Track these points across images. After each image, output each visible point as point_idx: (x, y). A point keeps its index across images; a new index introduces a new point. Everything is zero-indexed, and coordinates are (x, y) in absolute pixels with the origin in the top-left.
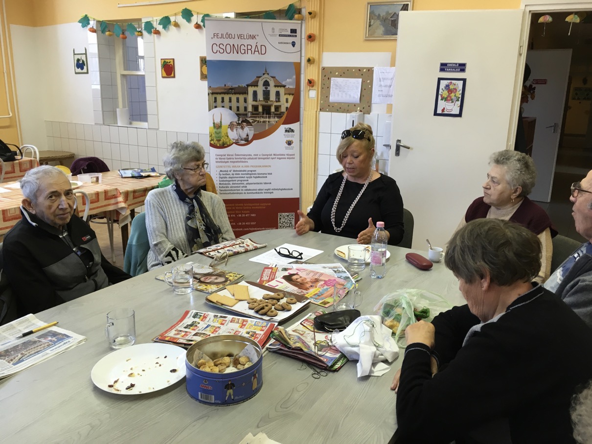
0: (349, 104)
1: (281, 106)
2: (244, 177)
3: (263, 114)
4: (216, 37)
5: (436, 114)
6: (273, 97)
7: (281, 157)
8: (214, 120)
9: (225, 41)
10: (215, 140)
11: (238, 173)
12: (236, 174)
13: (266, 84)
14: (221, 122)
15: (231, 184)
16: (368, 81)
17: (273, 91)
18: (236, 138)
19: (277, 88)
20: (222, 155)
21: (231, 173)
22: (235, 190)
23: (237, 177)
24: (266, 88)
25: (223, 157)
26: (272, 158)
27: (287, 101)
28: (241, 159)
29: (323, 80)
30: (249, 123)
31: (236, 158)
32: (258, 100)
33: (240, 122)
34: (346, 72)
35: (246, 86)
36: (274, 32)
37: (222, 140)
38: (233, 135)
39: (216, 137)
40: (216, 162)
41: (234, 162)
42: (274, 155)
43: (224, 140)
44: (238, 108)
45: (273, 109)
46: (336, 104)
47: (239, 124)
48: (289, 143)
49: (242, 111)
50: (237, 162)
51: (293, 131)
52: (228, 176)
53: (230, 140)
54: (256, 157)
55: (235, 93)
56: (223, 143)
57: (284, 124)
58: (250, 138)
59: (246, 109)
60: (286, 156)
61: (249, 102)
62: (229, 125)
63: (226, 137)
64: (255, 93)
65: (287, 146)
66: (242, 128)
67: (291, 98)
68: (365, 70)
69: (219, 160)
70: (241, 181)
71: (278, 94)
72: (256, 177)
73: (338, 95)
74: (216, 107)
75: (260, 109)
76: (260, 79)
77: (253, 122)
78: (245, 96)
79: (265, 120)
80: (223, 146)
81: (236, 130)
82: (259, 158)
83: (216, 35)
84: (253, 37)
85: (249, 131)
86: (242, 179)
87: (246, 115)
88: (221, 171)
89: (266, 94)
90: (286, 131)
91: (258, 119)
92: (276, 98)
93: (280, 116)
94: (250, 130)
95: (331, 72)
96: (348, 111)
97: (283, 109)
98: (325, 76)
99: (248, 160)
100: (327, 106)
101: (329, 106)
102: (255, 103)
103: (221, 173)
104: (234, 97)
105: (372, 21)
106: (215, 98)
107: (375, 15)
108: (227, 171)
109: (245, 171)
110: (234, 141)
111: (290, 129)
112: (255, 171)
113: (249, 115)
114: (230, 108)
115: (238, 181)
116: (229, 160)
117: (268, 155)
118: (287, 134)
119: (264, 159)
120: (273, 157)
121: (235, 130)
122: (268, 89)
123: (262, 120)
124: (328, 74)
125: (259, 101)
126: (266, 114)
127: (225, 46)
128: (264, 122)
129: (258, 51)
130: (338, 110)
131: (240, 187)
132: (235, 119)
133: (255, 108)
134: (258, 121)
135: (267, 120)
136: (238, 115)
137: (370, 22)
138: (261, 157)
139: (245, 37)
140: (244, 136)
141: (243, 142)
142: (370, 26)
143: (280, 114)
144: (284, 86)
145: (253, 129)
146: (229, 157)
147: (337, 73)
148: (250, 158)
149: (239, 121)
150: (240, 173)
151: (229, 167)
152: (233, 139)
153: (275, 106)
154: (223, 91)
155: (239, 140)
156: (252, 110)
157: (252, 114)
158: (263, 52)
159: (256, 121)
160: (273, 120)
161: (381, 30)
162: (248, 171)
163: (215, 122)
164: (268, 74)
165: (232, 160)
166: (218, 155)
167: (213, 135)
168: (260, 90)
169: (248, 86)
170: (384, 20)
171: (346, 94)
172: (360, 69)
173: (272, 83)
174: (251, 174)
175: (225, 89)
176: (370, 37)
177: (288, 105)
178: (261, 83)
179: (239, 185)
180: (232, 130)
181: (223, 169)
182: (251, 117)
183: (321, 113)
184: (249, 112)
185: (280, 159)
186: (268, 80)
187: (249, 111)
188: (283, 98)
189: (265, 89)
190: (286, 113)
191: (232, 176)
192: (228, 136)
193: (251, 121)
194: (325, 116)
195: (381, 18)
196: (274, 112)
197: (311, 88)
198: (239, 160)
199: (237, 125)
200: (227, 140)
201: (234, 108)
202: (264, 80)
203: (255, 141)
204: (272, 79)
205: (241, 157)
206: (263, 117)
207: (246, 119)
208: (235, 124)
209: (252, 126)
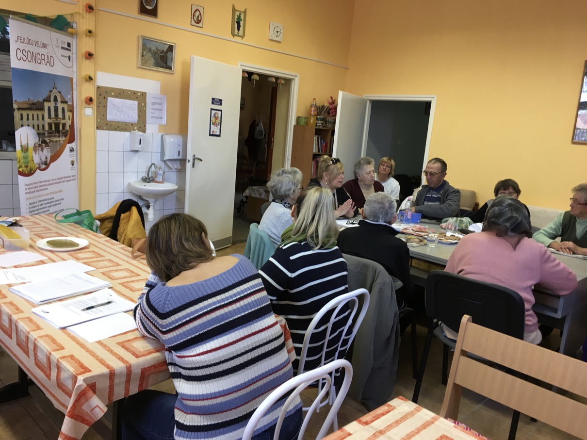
0: (126, 124)
1: (65, 124)
2: (46, 207)
3: (55, 133)
4: (19, 40)
5: (210, 135)
6: (60, 114)
7: (67, 179)
8: (21, 142)
9: (27, 47)
10: (23, 166)
12: (40, 205)
13: (56, 100)
14: (27, 144)
16: (143, 104)
17: (60, 106)
18: (38, 163)
19: (62, 104)
20: (30, 185)
21: (36, 204)
23: (41, 209)
24: (56, 104)
25: (31, 186)
26: (63, 182)
27: (69, 119)
28: (43, 186)
29: (98, 98)
31: (39, 186)
34: (121, 94)
36: (58, 44)
37: (29, 165)
38: (37, 158)
39: (25, 163)
40: (26, 193)
41: (38, 191)
42: (64, 178)
43: (31, 165)
44: (38, 126)
45: (61, 128)
46: (114, 123)
48: (73, 163)
49: (41, 131)
50: (40, 190)
51: (73, 150)
52: (35, 209)
54: (53, 182)
55: (36, 109)
56: (30, 169)
57: (69, 143)
59: (43, 126)
60: (71, 178)
61: (45, 119)
62: (33, 148)
64: (49, 108)
65: (72, 166)
66: (42, 150)
67: (70, 115)
68: (139, 94)
69: (28, 191)
72: (54, 205)
73: (116, 115)
74: (22, 126)
75: (53, 128)
76: (52, 93)
77: (50, 143)
78: (42, 112)
80: (30, 174)
81: (38, 152)
82: (55, 183)
83: (19, 38)
84: (45, 46)
87: (44, 134)
88: (30, 204)
89: (56, 110)
90: (70, 151)
91: (52, 139)
92: (62, 115)
94: (48, 152)
95: (106, 92)
96: (125, 130)
97: (67, 128)
98: (100, 95)
99: (48, 187)
100: (104, 124)
101: (107, 124)
102: (49, 121)
103: (31, 206)
104: (35, 114)
105: (145, 52)
106: (22, 115)
107: (147, 48)
108: (34, 203)
109: (46, 200)
110: (38, 166)
111: (72, 148)
112: (53, 198)
113: (47, 134)
114: (33, 127)
116: (35, 190)
117: (60, 179)
118: (71, 153)
119: (58, 183)
120: (64, 180)
122: (57, 106)
123: (55, 139)
124: (104, 94)
125: (52, 118)
126: (57, 133)
127: (27, 52)
128: (56, 141)
129: (49, 62)
130: (116, 129)
133: (50, 125)
135: (58, 139)
136: (39, 134)
137: (143, 53)
138: (57, 181)
139: (40, 46)
140: (44, 159)
141: (43, 166)
142: (143, 56)
143: (65, 133)
144: (67, 103)
145: (49, 150)
146: (35, 186)
147: (113, 94)
148: (49, 185)
149: (39, 141)
150: (43, 203)
151: (36, 197)
152: (37, 164)
153: (62, 123)
154: (27, 106)
155: (41, 164)
156: (48, 128)
157: (49, 133)
158: (52, 65)
159: (51, 141)
160: (62, 139)
161: (152, 61)
162: (49, 199)
163: (23, 144)
164: (56, 88)
165: (37, 189)
166: (27, 185)
167: (22, 161)
168: (52, 105)
169: (44, 100)
170: (154, 54)
171: (124, 114)
172: (135, 93)
173: (59, 99)
175: (29, 104)
176: (144, 64)
177: (70, 123)
178: (52, 99)
180: (36, 153)
181: (32, 201)
182: (48, 137)
183: (98, 131)
184: (46, 131)
185: (68, 181)
186: (57, 95)
187: (46, 129)
188: (67, 114)
189: (55, 106)
190: (69, 131)
191: (38, 208)
192: (33, 161)
193: (48, 141)
194: (103, 134)
195: (152, 52)
196: (61, 131)
197: (87, 106)
198: (42, 188)
199: (39, 147)
200: (33, 165)
201: (36, 127)
202: (54, 95)
203: (51, 164)
204: (59, 94)
205: (43, 184)
206: (55, 136)
207: (44, 140)
208: (37, 145)
209: (48, 146)
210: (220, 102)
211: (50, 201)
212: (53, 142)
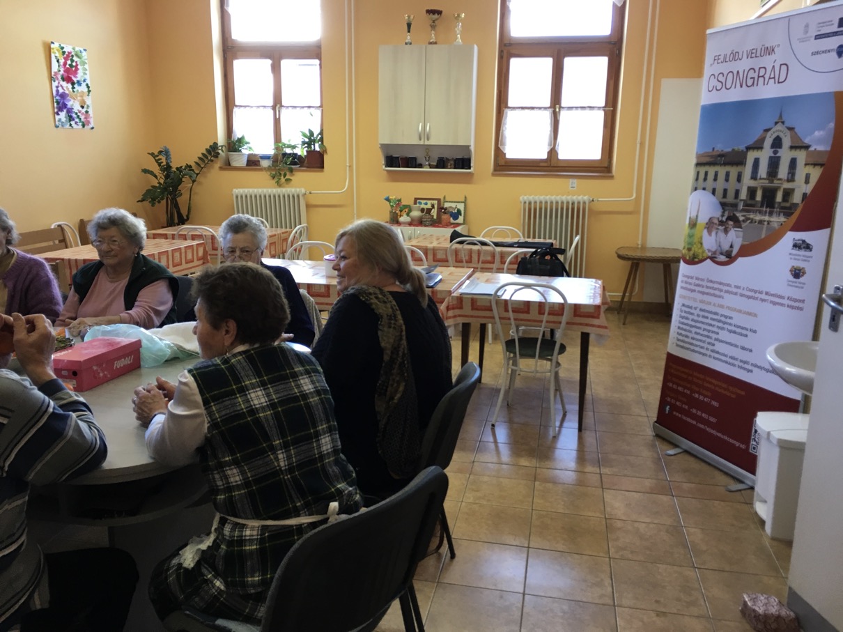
1: (793, 190)
2: (713, 326)
3: (762, 206)
6: (783, 172)
7: (775, 299)
8: (690, 213)
9: (727, 68)
10: (686, 247)
11: (706, 314)
12: (703, 317)
13: (777, 143)
14: (697, 216)
15: (693, 332)
19: (793, 151)
21: (696, 312)
22: (696, 346)
23: (703, 323)
24: (775, 152)
25: (690, 280)
26: (763, 300)
27: (807, 181)
28: (715, 289)
31: (707, 287)
32: (759, 177)
35: (745, 150)
36: (807, 32)
38: (710, 242)
39: (687, 243)
41: (703, 293)
42: (767, 293)
43: (696, 250)
44: (725, 191)
45: (779, 198)
48: (797, 273)
49: (730, 198)
50: (708, 294)
51: (808, 247)
52: (691, 317)
53: (703, 252)
54: (737, 291)
55: (725, 164)
56: (694, 255)
57: (795, 228)
59: (737, 193)
60: (786, 302)
61: (744, 182)
62: (707, 224)
64: (756, 162)
65: (791, 278)
66: (726, 231)
69: (684, 285)
70: (709, 331)
71: (793, 163)
72: (731, 331)
74: (696, 189)
75: (759, 197)
76: (769, 134)
78: (739, 169)
79: (763, 218)
80: (695, 261)
81: (717, 233)
82: (742, 295)
84: (771, 51)
85: (735, 238)
86: (710, 328)
87: (735, 206)
88: (684, 305)
89: (774, 164)
90: (795, 246)
91: (751, 216)
92: (789, 174)
93: (788, 211)
97: (797, 198)
99: (726, 295)
102: (753, 183)
103: (684, 308)
104: (722, 171)
106: (699, 173)
108: (691, 307)
109: (716, 314)
111: (804, 241)
112: (731, 318)
113: (741, 206)
114: (714, 192)
115: (704, 330)
116: (697, 289)
117: (755, 292)
118: (796, 252)
119: (749, 297)
120: (763, 296)
121: (713, 233)
122: (778, 155)
123: (758, 217)
125: (760, 179)
126: (767, 207)
127: (725, 76)
128: (761, 222)
129: (774, 78)
131: (704, 342)
133: (752, 192)
134: (752, 220)
135: (766, 218)
136: (723, 205)
138: (745, 292)
139: (758, 54)
140: (726, 247)
141: (723, 258)
143: (790, 208)
144: (807, 147)
146: (697, 282)
148: (727, 292)
149: (722, 216)
150: (710, 316)
151: (695, 300)
153: (785, 190)
154: (709, 160)
155: (718, 253)
156: (747, 196)
157: (746, 205)
159: (748, 219)
160: (777, 220)
162: (722, 315)
163: (692, 216)
165: (701, 289)
168: (765, 155)
169: (748, 148)
173: (787, 142)
174: (724, 323)
177: (808, 189)
178: (768, 142)
179: (704, 339)
180: (710, 233)
181: (686, 302)
182: (743, 210)
184: (741, 200)
185: (775, 303)
186: (781, 135)
187: (742, 198)
188: (801, 172)
189: (773, 155)
190: (801, 206)
191: (696, 318)
192: (701, 244)
196: (780, 203)
198: (712, 291)
199: (719, 225)
200: (700, 251)
201: (720, 192)
202: (774, 136)
203: (740, 260)
204: (788, 133)
205: (716, 286)
206: (760, 212)
207: (734, 215)
208: (716, 221)
209: (741, 228)
211: (723, 319)
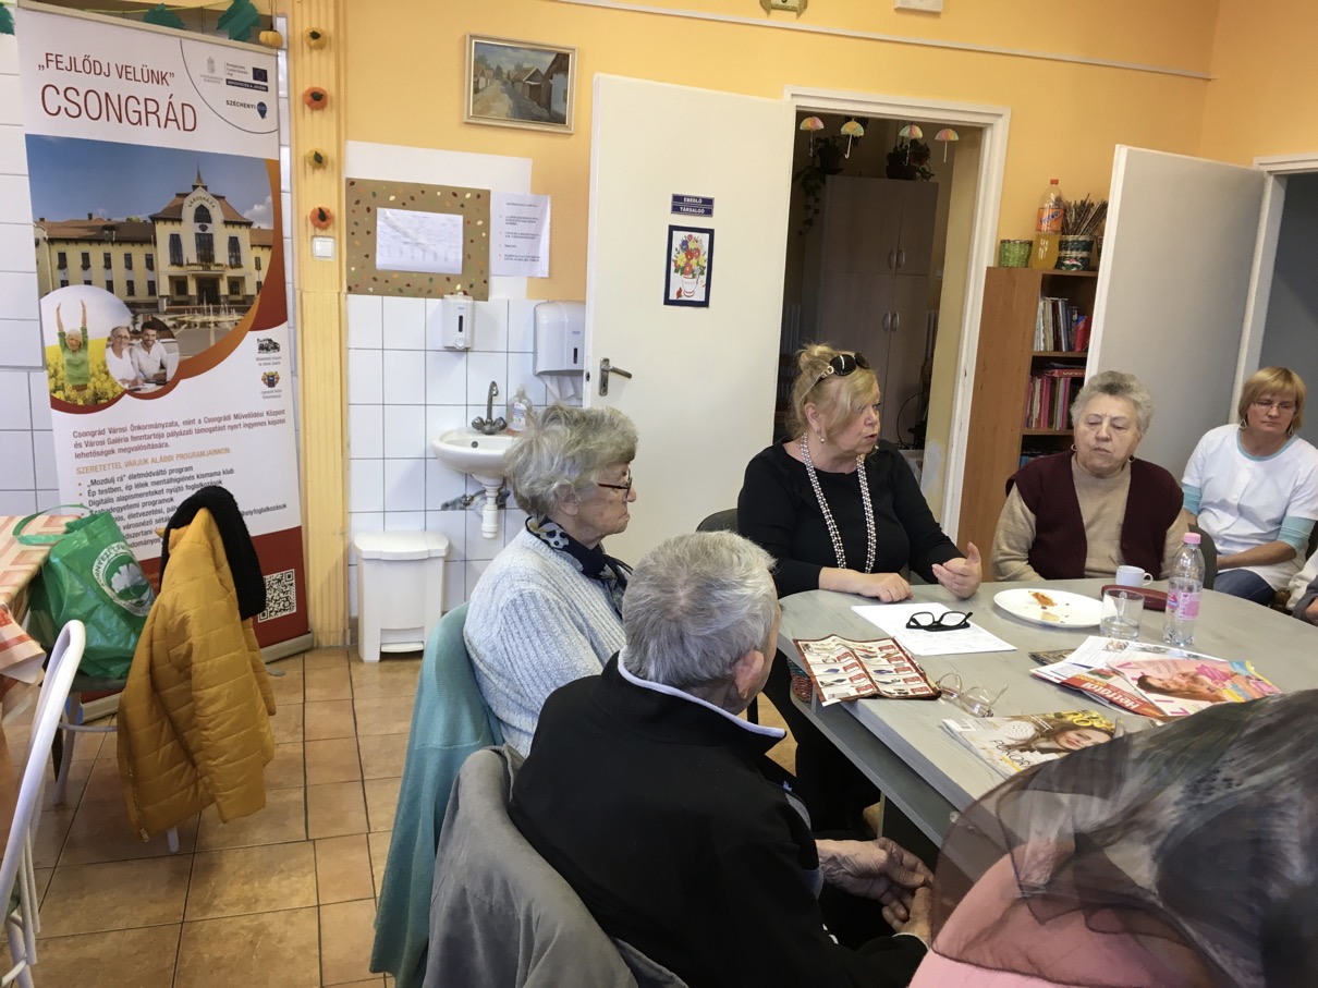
0: (431, 277)
1: (243, 279)
2: (161, 492)
3: (201, 302)
4: (53, 65)
5: (668, 302)
6: (221, 254)
7: (251, 420)
8: (60, 325)
9: (83, 82)
10: (69, 386)
11: (142, 480)
12: (137, 486)
13: (203, 215)
14: (84, 330)
15: (126, 517)
16: (480, 223)
17: (221, 235)
18: (131, 377)
19: (230, 227)
20: (93, 434)
21: (122, 485)
22: (137, 535)
23: (141, 495)
24: (204, 228)
25: (98, 438)
26: (233, 427)
27: (258, 267)
28: (150, 437)
29: (351, 212)
30: (164, 331)
31: (134, 438)
32: (185, 262)
33: (139, 328)
34: (416, 197)
35: (149, 221)
36: (213, 71)
37: (90, 385)
38: (122, 367)
39: (72, 378)
40: (77, 456)
41: (129, 450)
42: (236, 417)
43: (98, 385)
44: (130, 284)
45: (224, 289)
46: (396, 276)
47: (135, 334)
48: (271, 381)
49: (141, 294)
50: (138, 448)
51: (276, 347)
52: (114, 495)
53: (113, 386)
54: (190, 428)
55: (120, 242)
56: (95, 394)
57: (254, 328)
58: (170, 375)
59: (152, 287)
60: (265, 418)
61: (160, 267)
62: (109, 339)
63: (104, 376)
64: (175, 241)
65: (267, 388)
66: (147, 346)
67: (266, 257)
68: (468, 196)
69: (86, 450)
70: (154, 503)
71: (234, 244)
73: (401, 252)
74: (64, 284)
75: (192, 289)
76: (187, 201)
77: (175, 327)
78: (147, 249)
79: (205, 318)
80: (97, 404)
81: (130, 351)
82: (199, 431)
83: (53, 58)
84: (161, 78)
85: (165, 353)
86: (156, 497)
87: (154, 306)
88: (94, 482)
89: (205, 244)
90: (262, 348)
91: (187, 319)
92: (230, 257)
93: (242, 306)
94: (169, 351)
95: (374, 195)
96: (429, 294)
97: (250, 289)
98: (358, 202)
99: (171, 440)
100: (366, 278)
101: (375, 279)
102: (176, 271)
103: (95, 488)
104: (118, 253)
105: (482, 80)
106: (62, 257)
107: (489, 68)
108: (112, 481)
109: (162, 472)
110: (126, 386)
111: (270, 341)
112: (191, 468)
113: (164, 305)
114: (110, 286)
115: (144, 504)
116: (116, 447)
117: (219, 420)
118: (265, 355)
119: (211, 430)
120: (233, 422)
121: (125, 353)
122: (207, 232)
123: (199, 319)
124: (366, 199)
125: (189, 264)
126: (208, 303)
127: (82, 94)
128: (204, 325)
129: (176, 120)
130: (401, 291)
131: (150, 522)
132: (125, 320)
133: (179, 284)
134: (190, 323)
135: (212, 318)
136: (132, 306)
137: (476, 83)
138: (204, 426)
139: (139, 77)
140: (153, 369)
141: (151, 388)
142: (476, 91)
143: (244, 302)
144: (249, 224)
145: (176, 346)
146: (113, 436)
147: (392, 198)
148: (173, 434)
149: (135, 323)
150: (149, 480)
151: (117, 466)
152: (124, 381)
153: (229, 278)
154: (84, 233)
155: (140, 381)
156: (171, 290)
158: (189, 125)
159: (184, 323)
160: (228, 319)
161: (504, 104)
162: (172, 471)
163: (67, 330)
164: (205, 188)
165: (123, 445)
166: (81, 435)
167: (62, 373)
168: (188, 230)
169: (155, 219)
170: (511, 83)
171: (424, 250)
172: (455, 193)
173: (217, 214)
174: (178, 480)
175: (91, 228)
176: (480, 115)
177: (262, 276)
178: (188, 213)
179: (147, 518)
180: (118, 353)
181: (99, 476)
182: (168, 312)
183: (351, 297)
184: (162, 297)
185: (250, 426)
186: (207, 205)
187: (161, 294)
188: (248, 255)
189: (200, 232)
190: (258, 297)
191: (126, 493)
192: (107, 373)
193: (169, 324)
194: (364, 306)
195: (505, 76)
196: (226, 296)
197: (318, 231)
198: (144, 442)
199: (132, 338)
200: (107, 385)
201: (120, 285)
202: (197, 204)
203: (183, 383)
204: (216, 202)
205: (149, 432)
206: (200, 311)
207: (154, 319)
208: (125, 333)
209: (173, 337)
210: (706, 206)
211: (176, 475)
212: (190, 325)
